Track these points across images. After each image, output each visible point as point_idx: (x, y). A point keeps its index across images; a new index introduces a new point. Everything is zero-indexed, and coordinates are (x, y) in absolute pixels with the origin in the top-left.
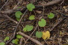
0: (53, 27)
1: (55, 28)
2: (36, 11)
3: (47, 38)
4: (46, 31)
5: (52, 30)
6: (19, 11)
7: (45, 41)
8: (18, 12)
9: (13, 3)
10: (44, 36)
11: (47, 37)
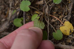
0: (70, 13)
1: (72, 12)
2: (37, 3)
3: (71, 32)
4: (64, 23)
5: (70, 17)
6: (16, 18)
7: (71, 36)
8: (15, 20)
9: (5, 9)
10: (66, 31)
11: (70, 30)
